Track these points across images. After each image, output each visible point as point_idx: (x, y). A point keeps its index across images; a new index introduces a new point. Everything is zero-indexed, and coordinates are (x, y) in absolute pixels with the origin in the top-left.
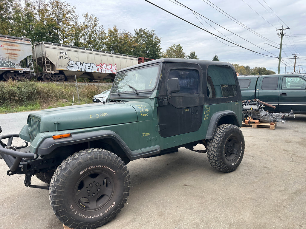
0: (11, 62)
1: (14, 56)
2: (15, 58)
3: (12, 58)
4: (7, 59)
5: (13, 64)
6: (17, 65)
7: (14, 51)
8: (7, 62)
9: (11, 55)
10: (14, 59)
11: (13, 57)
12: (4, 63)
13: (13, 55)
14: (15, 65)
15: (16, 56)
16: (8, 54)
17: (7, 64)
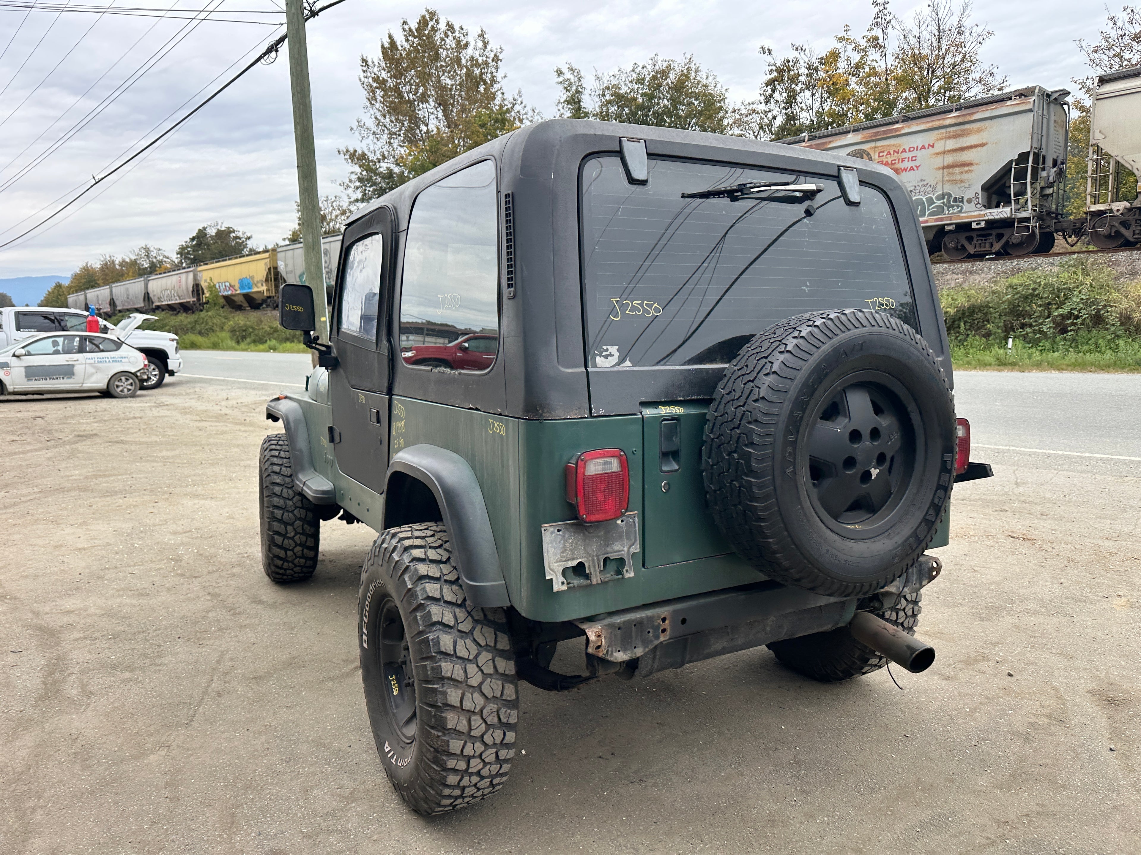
0: (950, 195)
1: (962, 172)
2: (965, 176)
3: (953, 182)
4: (939, 187)
5: (955, 200)
6: (969, 201)
7: (965, 153)
8: (938, 199)
9: (951, 170)
10: (962, 181)
11: (958, 177)
12: (931, 201)
13: (957, 170)
14: (962, 201)
15: (966, 172)
16: (944, 168)
17: (939, 203)
